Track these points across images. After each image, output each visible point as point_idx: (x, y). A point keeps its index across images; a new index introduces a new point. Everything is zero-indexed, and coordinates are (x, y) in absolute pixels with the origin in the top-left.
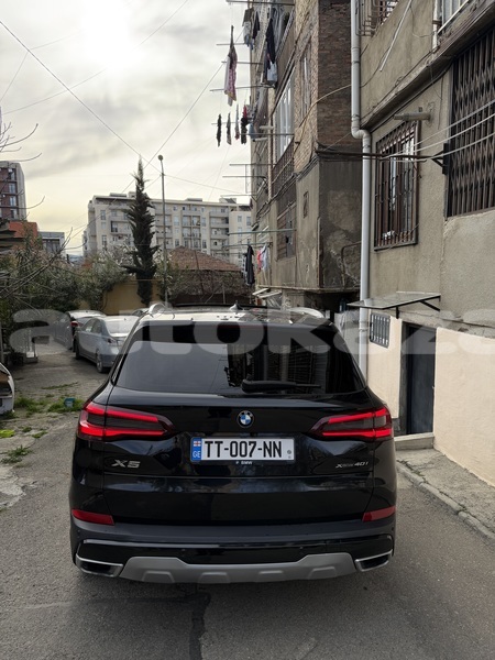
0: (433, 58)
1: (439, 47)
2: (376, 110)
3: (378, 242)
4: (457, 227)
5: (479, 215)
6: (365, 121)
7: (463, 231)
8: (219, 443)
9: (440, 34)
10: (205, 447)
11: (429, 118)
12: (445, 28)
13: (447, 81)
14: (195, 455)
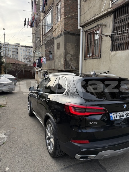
0: (110, 10)
1: (112, 7)
2: (86, 22)
3: (86, 57)
4: (116, 54)
5: (123, 51)
6: (82, 25)
7: (117, 55)
8: (116, 114)
9: (112, 4)
10: (113, 115)
11: (105, 26)
12: (114, 3)
13: (112, 17)
14: (111, 118)
